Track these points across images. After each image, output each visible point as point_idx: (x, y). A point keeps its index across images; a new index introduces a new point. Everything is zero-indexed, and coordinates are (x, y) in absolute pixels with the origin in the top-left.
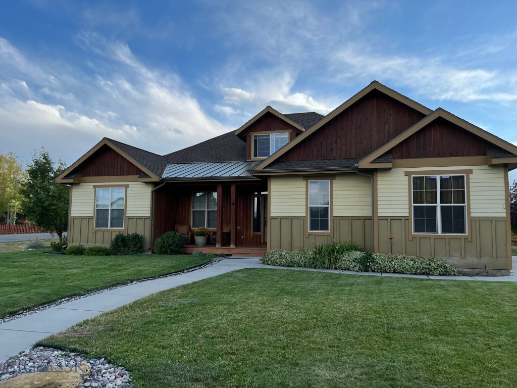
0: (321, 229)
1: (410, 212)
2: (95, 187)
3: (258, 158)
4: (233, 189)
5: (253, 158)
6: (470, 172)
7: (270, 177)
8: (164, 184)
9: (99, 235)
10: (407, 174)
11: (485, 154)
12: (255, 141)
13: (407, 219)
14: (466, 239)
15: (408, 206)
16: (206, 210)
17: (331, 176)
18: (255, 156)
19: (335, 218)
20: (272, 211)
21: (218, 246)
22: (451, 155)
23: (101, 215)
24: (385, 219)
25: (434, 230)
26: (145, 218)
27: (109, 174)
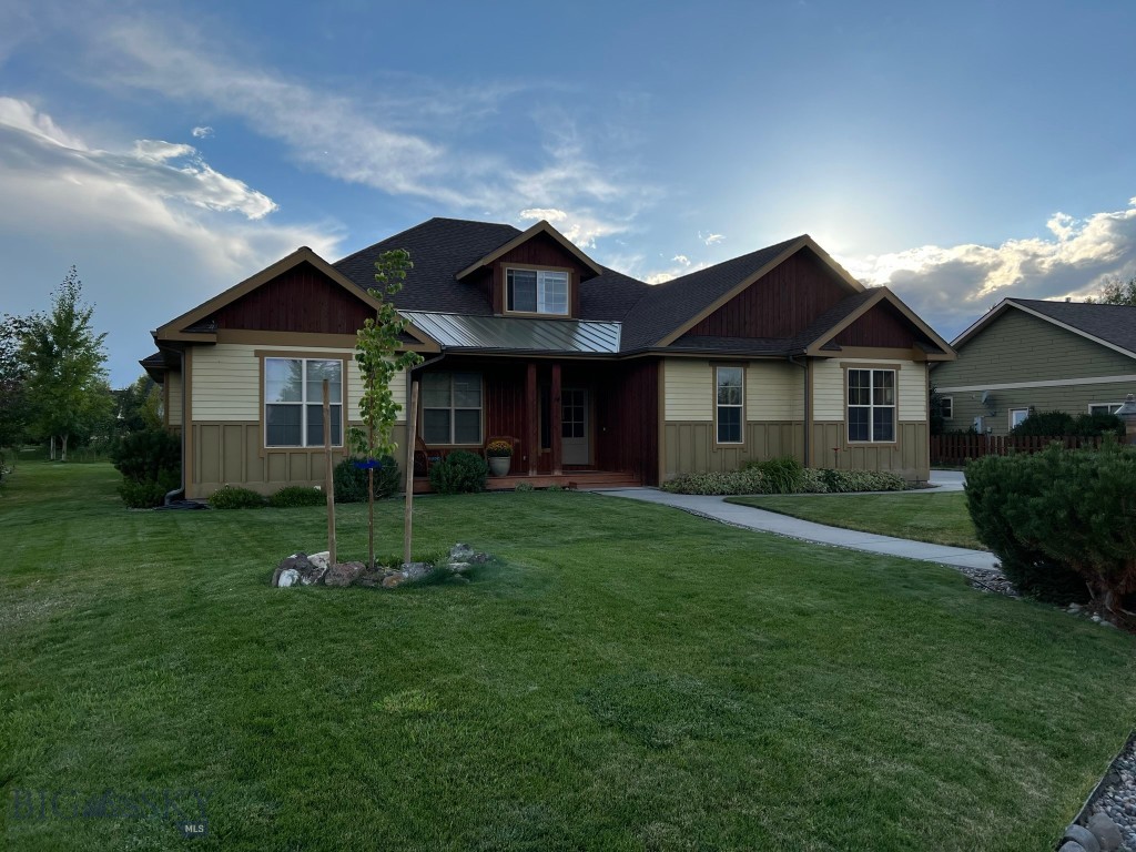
0: (731, 440)
3: (515, 312)
4: (557, 373)
5: (507, 311)
6: (898, 367)
7: (663, 358)
8: (441, 358)
9: (277, 462)
10: (843, 366)
12: (510, 279)
13: (841, 423)
17: (744, 363)
18: (511, 308)
19: (749, 424)
20: (667, 413)
22: (883, 346)
23: (282, 421)
24: (821, 423)
25: (867, 438)
27: (298, 328)
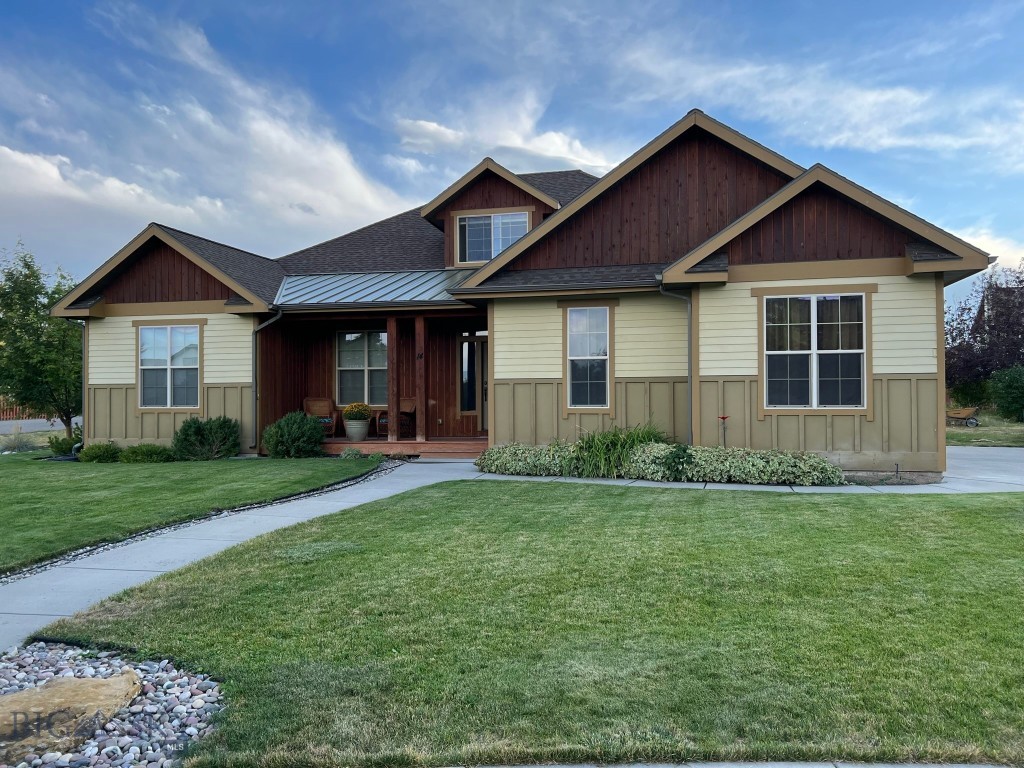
0: (592, 403)
1: (760, 368)
2: (136, 324)
3: (469, 263)
4: (420, 326)
5: (458, 263)
6: (873, 288)
7: (492, 301)
8: (278, 317)
9: (149, 421)
10: (755, 293)
11: (901, 254)
12: (463, 228)
13: (754, 380)
14: (863, 416)
15: (755, 356)
16: (366, 368)
17: (611, 299)
18: (463, 259)
19: (618, 382)
20: (496, 369)
21: (391, 439)
22: (839, 257)
23: (151, 381)
24: (713, 380)
25: (804, 399)
26: (243, 387)
27: (164, 298)
